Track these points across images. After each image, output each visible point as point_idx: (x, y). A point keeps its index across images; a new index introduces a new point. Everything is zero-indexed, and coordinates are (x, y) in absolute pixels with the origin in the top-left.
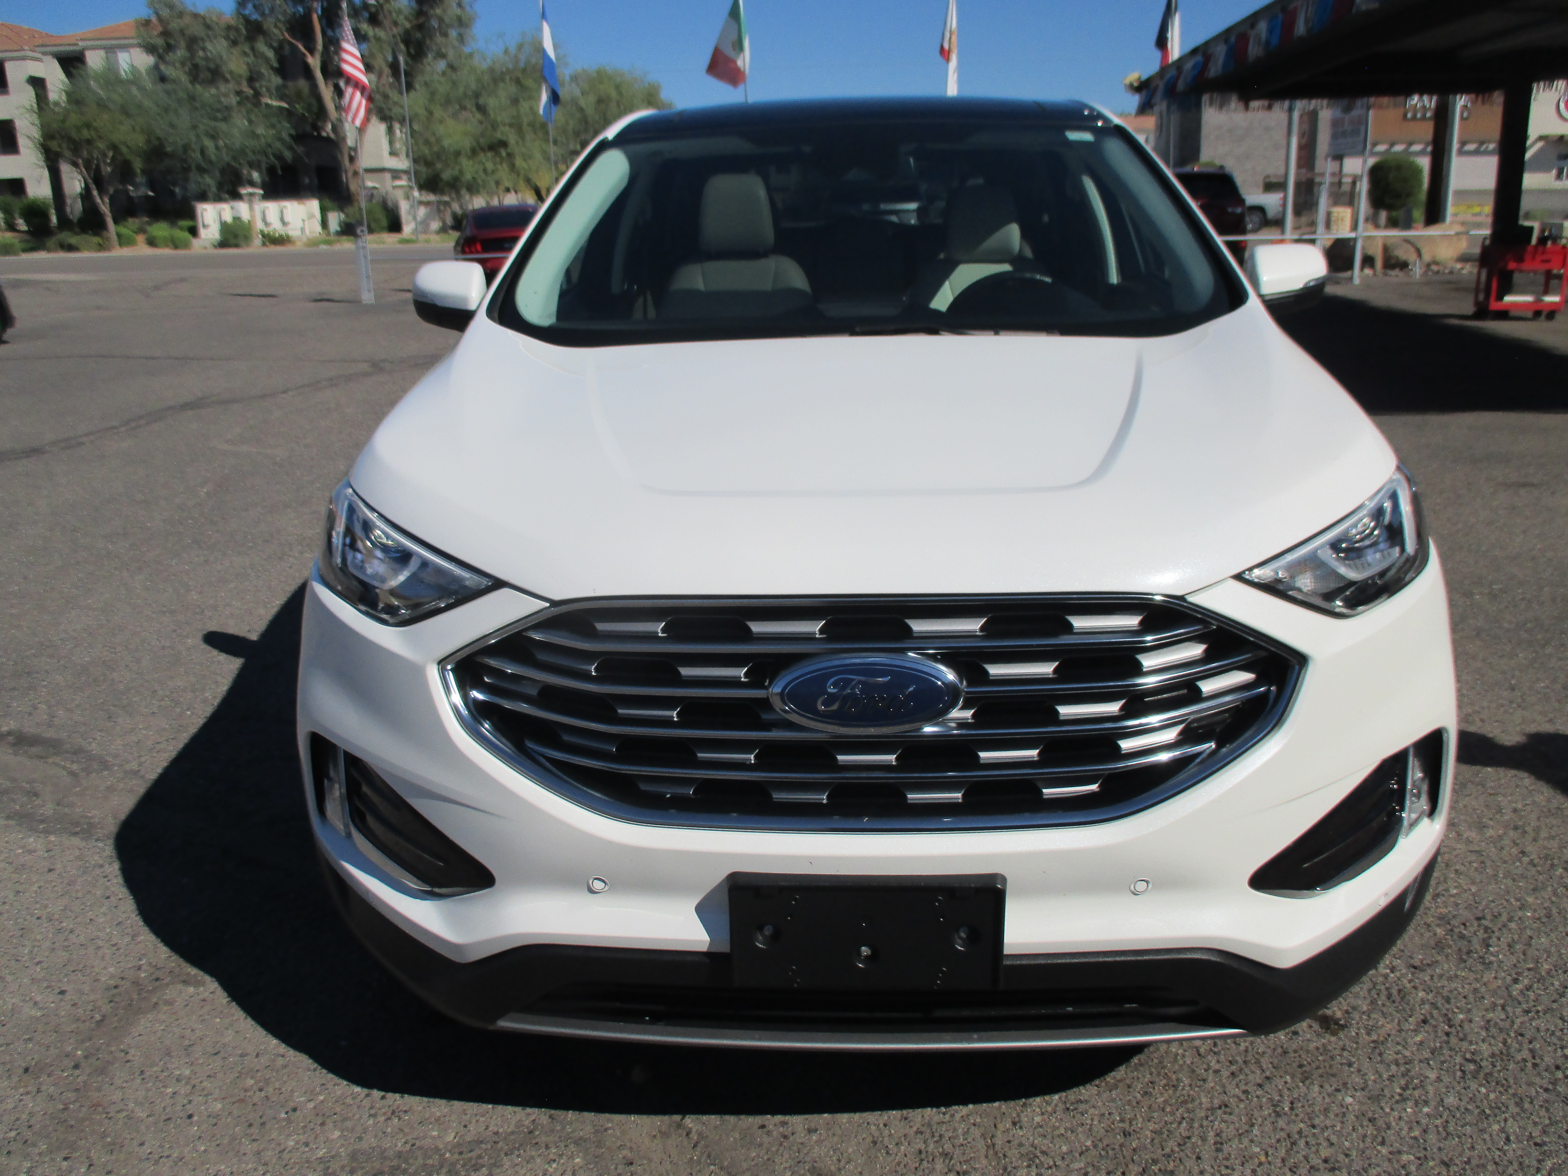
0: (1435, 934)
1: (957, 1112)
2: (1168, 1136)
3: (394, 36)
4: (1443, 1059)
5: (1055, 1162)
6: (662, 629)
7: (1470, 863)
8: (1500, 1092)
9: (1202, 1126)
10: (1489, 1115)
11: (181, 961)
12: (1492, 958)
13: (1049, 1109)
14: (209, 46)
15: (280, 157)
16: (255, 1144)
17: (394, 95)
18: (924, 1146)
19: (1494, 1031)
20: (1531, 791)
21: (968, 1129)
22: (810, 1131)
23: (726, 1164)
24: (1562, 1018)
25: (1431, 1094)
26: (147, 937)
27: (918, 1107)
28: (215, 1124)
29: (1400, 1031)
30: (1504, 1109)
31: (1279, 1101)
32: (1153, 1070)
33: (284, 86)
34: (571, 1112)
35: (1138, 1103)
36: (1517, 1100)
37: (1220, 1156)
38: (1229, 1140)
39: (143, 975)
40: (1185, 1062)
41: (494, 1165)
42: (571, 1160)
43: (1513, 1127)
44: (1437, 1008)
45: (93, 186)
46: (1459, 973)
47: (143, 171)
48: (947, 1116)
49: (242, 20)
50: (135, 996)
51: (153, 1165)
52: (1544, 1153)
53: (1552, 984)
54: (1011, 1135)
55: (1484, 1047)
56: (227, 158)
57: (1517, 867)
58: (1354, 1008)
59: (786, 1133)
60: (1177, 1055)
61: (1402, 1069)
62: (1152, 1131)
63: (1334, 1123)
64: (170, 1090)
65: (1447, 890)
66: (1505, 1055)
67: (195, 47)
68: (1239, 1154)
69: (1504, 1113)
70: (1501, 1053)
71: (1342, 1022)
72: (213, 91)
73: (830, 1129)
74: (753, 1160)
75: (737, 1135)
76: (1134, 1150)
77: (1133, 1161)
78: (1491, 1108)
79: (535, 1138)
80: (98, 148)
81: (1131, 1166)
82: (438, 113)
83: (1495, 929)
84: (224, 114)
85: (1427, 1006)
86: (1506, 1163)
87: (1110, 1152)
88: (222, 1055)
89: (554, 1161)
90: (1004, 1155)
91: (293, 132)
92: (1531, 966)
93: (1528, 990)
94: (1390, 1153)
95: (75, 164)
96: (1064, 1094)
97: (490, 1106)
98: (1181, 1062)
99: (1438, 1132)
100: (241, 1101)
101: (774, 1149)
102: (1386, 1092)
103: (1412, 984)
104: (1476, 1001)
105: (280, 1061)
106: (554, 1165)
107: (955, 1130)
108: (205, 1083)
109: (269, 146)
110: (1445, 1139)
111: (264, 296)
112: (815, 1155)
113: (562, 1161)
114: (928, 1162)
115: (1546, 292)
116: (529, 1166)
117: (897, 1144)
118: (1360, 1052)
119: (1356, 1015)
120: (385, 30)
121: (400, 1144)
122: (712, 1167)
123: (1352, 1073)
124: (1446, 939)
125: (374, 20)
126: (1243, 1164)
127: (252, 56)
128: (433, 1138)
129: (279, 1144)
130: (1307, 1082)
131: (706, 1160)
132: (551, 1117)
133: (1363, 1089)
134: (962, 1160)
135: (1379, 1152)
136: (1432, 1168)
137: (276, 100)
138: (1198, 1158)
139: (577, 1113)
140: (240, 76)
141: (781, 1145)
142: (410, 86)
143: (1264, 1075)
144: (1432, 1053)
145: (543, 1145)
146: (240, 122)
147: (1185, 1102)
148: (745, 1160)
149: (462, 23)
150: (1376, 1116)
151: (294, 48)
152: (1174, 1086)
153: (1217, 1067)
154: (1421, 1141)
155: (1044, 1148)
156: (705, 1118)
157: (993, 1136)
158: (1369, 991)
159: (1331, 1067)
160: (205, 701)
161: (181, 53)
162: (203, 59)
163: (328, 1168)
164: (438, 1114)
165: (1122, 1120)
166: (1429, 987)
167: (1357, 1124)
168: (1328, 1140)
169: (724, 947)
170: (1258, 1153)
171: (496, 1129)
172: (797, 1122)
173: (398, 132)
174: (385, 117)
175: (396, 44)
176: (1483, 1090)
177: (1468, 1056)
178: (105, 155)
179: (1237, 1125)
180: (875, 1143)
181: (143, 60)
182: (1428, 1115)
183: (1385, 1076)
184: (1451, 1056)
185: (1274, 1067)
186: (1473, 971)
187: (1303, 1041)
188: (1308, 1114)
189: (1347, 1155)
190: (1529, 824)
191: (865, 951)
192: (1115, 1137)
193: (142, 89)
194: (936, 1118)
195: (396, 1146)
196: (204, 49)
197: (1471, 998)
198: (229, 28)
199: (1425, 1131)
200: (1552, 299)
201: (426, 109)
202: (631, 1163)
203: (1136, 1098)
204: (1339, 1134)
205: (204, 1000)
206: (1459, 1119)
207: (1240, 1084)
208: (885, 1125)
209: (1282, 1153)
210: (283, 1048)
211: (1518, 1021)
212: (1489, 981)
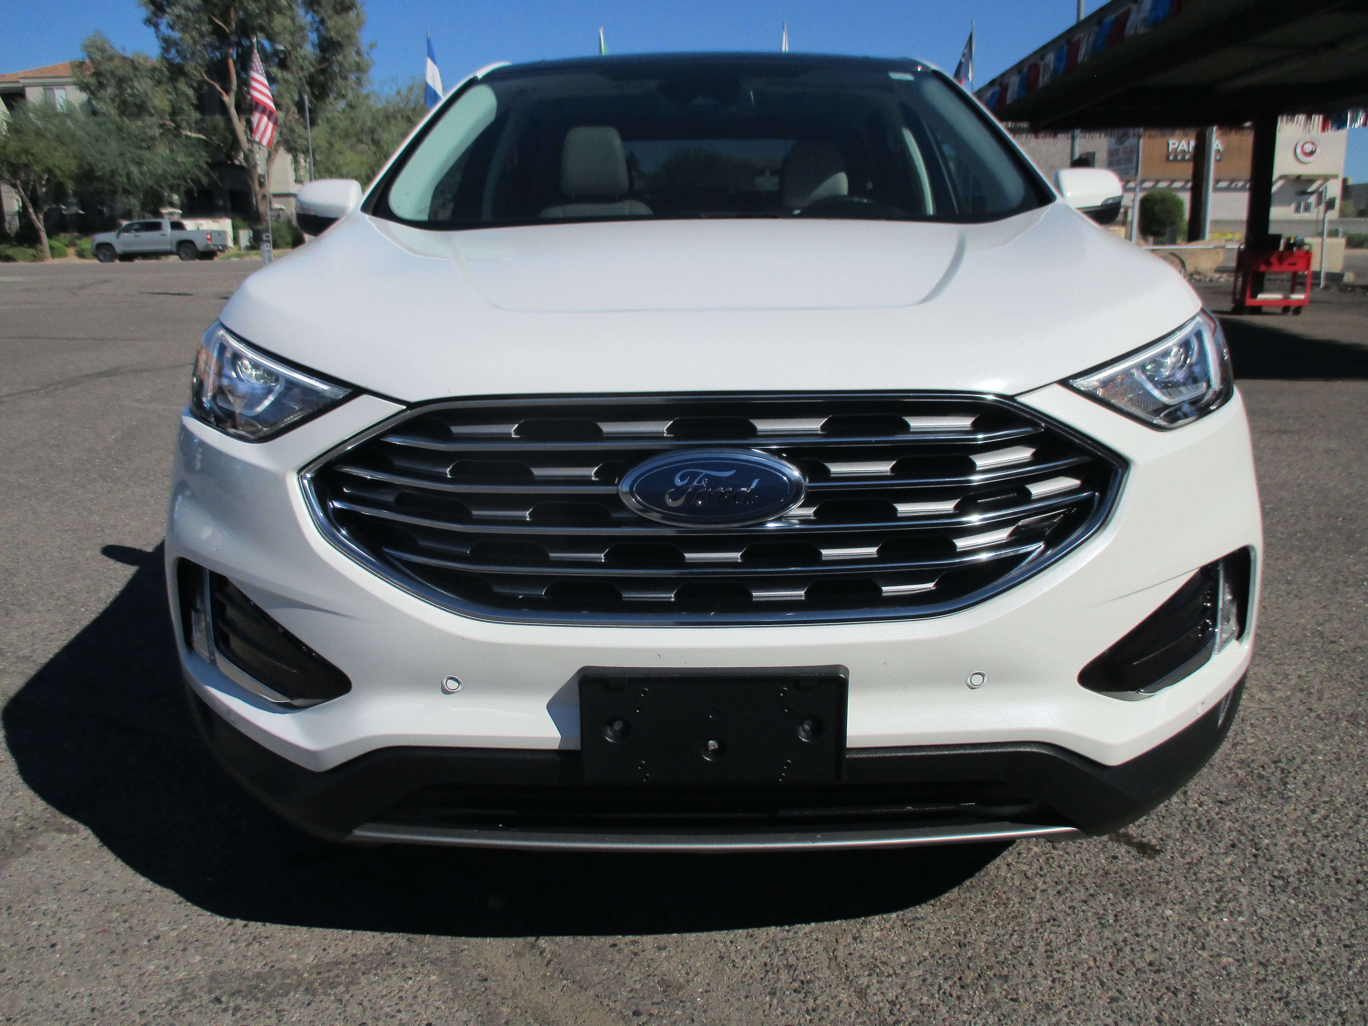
0: (1237, 775)
1: (800, 929)
2: (1001, 946)
3: (300, 79)
4: (1253, 876)
5: (894, 971)
6: (515, 431)
7: (1264, 718)
8: (1308, 903)
9: (1032, 937)
10: (1300, 923)
11: (57, 813)
12: (1290, 794)
13: (888, 925)
14: (136, 84)
15: (197, 182)
16: (116, 969)
17: (299, 129)
18: (769, 959)
19: (1297, 853)
20: (1312, 662)
21: (811, 944)
22: (660, 949)
23: (578, 978)
24: (1358, 841)
25: (1244, 906)
26: (25, 793)
27: (763, 926)
28: (78, 952)
29: (1211, 854)
30: (1313, 917)
31: (1103, 914)
32: (984, 891)
33: (202, 120)
34: (428, 936)
35: (971, 919)
36: (1324, 908)
37: (1051, 961)
38: (1059, 949)
39: (18, 825)
40: (1013, 884)
41: (351, 983)
42: (427, 978)
43: (1322, 932)
44: (1244, 835)
45: (29, 205)
46: (1261, 806)
47: (75, 193)
48: (791, 933)
49: (165, 63)
50: (9, 843)
51: (12, 989)
52: (1354, 953)
53: (1347, 814)
54: (852, 948)
55: (1290, 866)
56: (150, 182)
57: (1306, 721)
58: (1168, 836)
59: (636, 951)
60: (1005, 878)
61: (1216, 885)
62: (986, 943)
63: (1156, 932)
64: (35, 923)
65: (1245, 740)
66: (1310, 872)
67: (125, 85)
68: (1069, 960)
69: (1313, 920)
70: (1306, 870)
71: (1158, 848)
72: (140, 123)
73: (678, 947)
74: (604, 974)
75: (589, 953)
76: (970, 958)
77: (969, 968)
78: (1301, 916)
79: (393, 958)
80: (34, 171)
81: (967, 972)
82: (338, 145)
83: (1291, 770)
84: (148, 143)
85: (1234, 834)
86: (1319, 962)
87: (947, 961)
88: (89, 892)
89: (410, 978)
90: (846, 966)
91: (210, 160)
92: (1327, 799)
93: (1325, 819)
94: (1211, 956)
95: (14, 186)
96: (901, 913)
97: (350, 932)
98: (1010, 884)
99: (1254, 938)
100: (104, 931)
101: (625, 964)
102: (1203, 905)
103: (1219, 816)
104: (1278, 829)
105: (147, 896)
106: (410, 982)
107: (798, 945)
108: (71, 917)
109: (188, 172)
110: (1262, 943)
111: (179, 294)
112: (664, 969)
113: (418, 979)
114: (773, 973)
115: (1293, 291)
116: (386, 984)
117: (743, 958)
118: (1176, 872)
119: (1171, 843)
120: (292, 73)
121: (259, 966)
122: (565, 982)
123: (1170, 889)
124: (1247, 779)
125: (283, 65)
126: (1073, 969)
127: (174, 93)
128: (292, 960)
129: (140, 968)
130: (1128, 898)
131: (558, 975)
132: (408, 940)
133: (1181, 903)
134: (805, 970)
135: (1199, 955)
136: (1251, 968)
137: (195, 132)
138: (1031, 964)
139: (434, 936)
140: (163, 111)
141: (632, 961)
142: (313, 123)
143: (1088, 893)
144: (1243, 872)
145: (400, 965)
146: (162, 150)
147: (1015, 917)
148: (597, 974)
149: (360, 68)
150: (1195, 925)
151: (212, 87)
152: (1004, 904)
153: (1044, 887)
154: (1239, 945)
155: (884, 959)
156: (558, 939)
157: (834, 950)
158: (1181, 822)
159: (1150, 885)
160: (99, 600)
161: (111, 90)
162: (130, 95)
163: (187, 988)
164: (299, 939)
165: (957, 934)
166: (1235, 817)
167: (1177, 932)
168: (1152, 946)
169: (575, 744)
170: (1087, 959)
171: (354, 952)
172: (648, 941)
173: (302, 161)
174: (291, 149)
175: (302, 85)
176: (1292, 902)
177: (1276, 873)
178: (41, 178)
179: (1066, 935)
180: (722, 958)
181: (77, 97)
182: (1243, 923)
183: (1200, 892)
184: (1260, 874)
185: (1096, 886)
186: (1274, 805)
187: (1122, 864)
188: (1131, 925)
189: (1170, 959)
190: (1314, 687)
191: (712, 744)
192: (951, 948)
193: (76, 121)
194: (780, 935)
195: (256, 967)
196: (132, 88)
197: (1274, 826)
198: (154, 69)
199: (1242, 937)
200: (1298, 297)
201: (327, 142)
202: (486, 980)
203: (969, 914)
204: (1162, 941)
205: (77, 845)
206: (1272, 926)
207: (1066, 902)
208: (732, 942)
209: (1110, 958)
210: (150, 885)
211: (1319, 844)
212: (1289, 812)
